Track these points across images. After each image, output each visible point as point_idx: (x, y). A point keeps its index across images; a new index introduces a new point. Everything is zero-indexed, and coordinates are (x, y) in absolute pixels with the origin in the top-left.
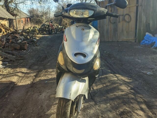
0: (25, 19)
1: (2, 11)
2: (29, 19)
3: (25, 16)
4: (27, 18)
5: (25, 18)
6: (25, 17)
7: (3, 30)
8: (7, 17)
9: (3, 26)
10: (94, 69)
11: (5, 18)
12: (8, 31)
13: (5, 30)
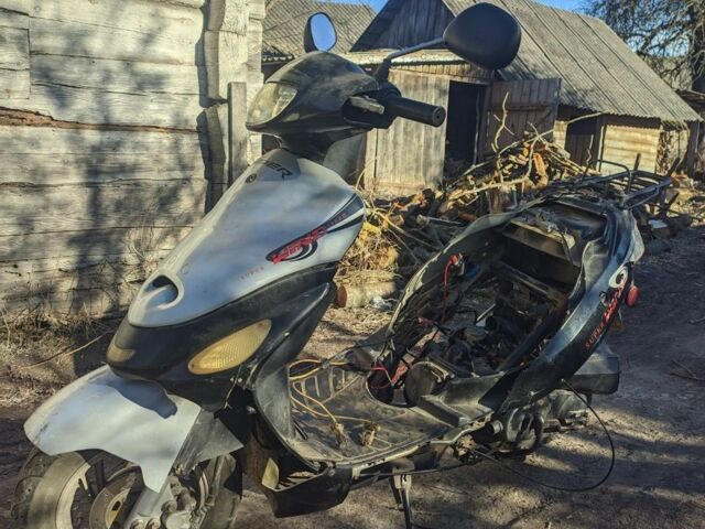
1: (647, 87)
7: (542, 167)
8: (657, 113)
9: (547, 152)
10: (189, 366)
11: (649, 116)
12: (562, 173)
13: (548, 171)
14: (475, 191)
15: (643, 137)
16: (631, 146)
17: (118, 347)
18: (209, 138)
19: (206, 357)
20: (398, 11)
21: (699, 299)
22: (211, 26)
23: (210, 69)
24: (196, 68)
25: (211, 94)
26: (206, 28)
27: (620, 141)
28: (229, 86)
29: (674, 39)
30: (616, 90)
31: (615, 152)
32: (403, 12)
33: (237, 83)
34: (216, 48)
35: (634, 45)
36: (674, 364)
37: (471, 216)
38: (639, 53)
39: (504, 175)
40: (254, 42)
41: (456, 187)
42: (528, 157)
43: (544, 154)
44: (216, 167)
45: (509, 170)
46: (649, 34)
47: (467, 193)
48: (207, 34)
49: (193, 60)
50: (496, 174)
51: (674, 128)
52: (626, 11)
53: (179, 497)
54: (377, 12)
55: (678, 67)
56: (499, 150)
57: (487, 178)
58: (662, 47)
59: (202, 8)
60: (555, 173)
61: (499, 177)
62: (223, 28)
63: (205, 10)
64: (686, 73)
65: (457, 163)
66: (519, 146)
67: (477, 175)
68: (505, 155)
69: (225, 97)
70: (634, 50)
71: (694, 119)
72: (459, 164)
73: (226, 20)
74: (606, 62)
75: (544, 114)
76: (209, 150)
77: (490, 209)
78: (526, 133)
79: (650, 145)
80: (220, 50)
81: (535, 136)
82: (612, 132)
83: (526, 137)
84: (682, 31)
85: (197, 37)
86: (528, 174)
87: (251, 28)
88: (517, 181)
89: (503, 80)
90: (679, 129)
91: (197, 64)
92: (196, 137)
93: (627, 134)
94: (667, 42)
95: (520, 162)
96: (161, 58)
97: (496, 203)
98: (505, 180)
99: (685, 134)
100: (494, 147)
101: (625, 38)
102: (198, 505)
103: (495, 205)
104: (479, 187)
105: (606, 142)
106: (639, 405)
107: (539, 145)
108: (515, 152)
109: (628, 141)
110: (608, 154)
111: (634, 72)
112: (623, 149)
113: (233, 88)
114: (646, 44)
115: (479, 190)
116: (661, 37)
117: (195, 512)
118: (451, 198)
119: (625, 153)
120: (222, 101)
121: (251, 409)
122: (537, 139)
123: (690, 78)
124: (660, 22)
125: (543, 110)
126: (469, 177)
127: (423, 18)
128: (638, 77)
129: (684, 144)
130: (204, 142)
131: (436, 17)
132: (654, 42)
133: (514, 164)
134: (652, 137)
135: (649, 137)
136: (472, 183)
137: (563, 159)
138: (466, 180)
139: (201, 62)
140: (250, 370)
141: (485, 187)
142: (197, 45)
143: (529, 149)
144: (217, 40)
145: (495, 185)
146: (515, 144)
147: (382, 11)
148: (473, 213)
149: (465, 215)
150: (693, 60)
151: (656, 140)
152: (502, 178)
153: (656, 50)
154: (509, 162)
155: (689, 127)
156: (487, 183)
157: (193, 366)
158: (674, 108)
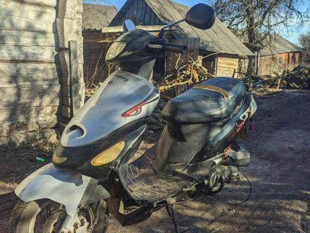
0: (289, 55)
1: (233, 42)
2: (297, 56)
3: (288, 48)
4: (294, 53)
5: (289, 53)
6: (288, 51)
7: (196, 76)
8: (237, 52)
9: (198, 69)
10: (92, 163)
11: (234, 54)
12: (205, 77)
13: (199, 77)
14: (169, 86)
15: (232, 62)
16: (228, 66)
17: (57, 156)
18: (60, 66)
19: (99, 158)
20: (129, 9)
21: (264, 128)
22: (59, 16)
23: (60, 34)
24: (53, 34)
25: (61, 46)
26: (57, 16)
27: (223, 64)
28: (69, 42)
29: (241, 21)
30: (221, 43)
31: (221, 68)
32: (131, 9)
33: (72, 41)
34: (62, 26)
35: (226, 24)
36: (260, 154)
37: (168, 97)
38: (228, 28)
39: (181, 79)
40: (78, 23)
41: (161, 85)
42: (191, 71)
43: (197, 70)
44: (64, 78)
45: (183, 77)
46: (231, 20)
47: (166, 87)
48: (58, 19)
49: (52, 31)
50: (178, 79)
51: (243, 58)
52: (222, 10)
53: (82, 221)
54: (119, 10)
55: (243, 33)
56: (178, 69)
57: (174, 81)
58: (237, 25)
59: (55, 8)
60: (202, 78)
61: (179, 80)
62: (65, 16)
63: (56, 8)
64: (246, 36)
65: (157, 75)
66: (186, 67)
67: (170, 80)
68: (181, 71)
69: (67, 47)
70: (226, 26)
71: (251, 55)
72: (158, 75)
73: (66, 13)
74: (216, 31)
75: (194, 53)
76: (60, 71)
77: (176, 93)
78: (189, 61)
79: (235, 65)
80: (65, 26)
81: (193, 62)
82: (220, 60)
83: (189, 63)
84: (244, 19)
85: (53, 20)
86: (191, 79)
87: (77, 16)
88: (187, 82)
89: (175, 39)
90: (244, 58)
91: (53, 32)
92: (54, 65)
93: (226, 61)
94: (239, 23)
95: (187, 73)
96: (37, 30)
97: (179, 91)
98: (181, 81)
99: (247, 61)
100: (176, 67)
101: (222, 21)
102: (90, 224)
103: (178, 92)
104: (171, 84)
105: (218, 64)
106: (251, 171)
107: (195, 66)
108: (185, 69)
109: (226, 64)
110: (219, 70)
111: (227, 36)
112: (224, 67)
113: (71, 43)
114: (230, 24)
115: (172, 86)
116: (236, 21)
117: (88, 227)
118: (160, 89)
119: (225, 69)
120: (66, 49)
121: (117, 180)
122: (194, 64)
123: (248, 38)
124: (235, 15)
125: (193, 51)
126: (166, 81)
127: (140, 12)
128: (229, 37)
129: (247, 65)
130: (58, 68)
131: (145, 11)
132: (233, 23)
133: (185, 74)
134: (235, 62)
135: (234, 62)
136: (168, 83)
137: (204, 72)
138: (165, 82)
139: (55, 32)
140: (117, 163)
141: (174, 85)
142: (53, 24)
143: (191, 68)
144: (63, 22)
145: (178, 84)
146: (184, 66)
147: (122, 9)
148: (169, 96)
149: (166, 97)
150: (249, 30)
151: (237, 63)
152: (180, 80)
153: (235, 26)
154: (183, 74)
155: (248, 58)
156: (174, 83)
157: (93, 163)
158: (243, 50)
